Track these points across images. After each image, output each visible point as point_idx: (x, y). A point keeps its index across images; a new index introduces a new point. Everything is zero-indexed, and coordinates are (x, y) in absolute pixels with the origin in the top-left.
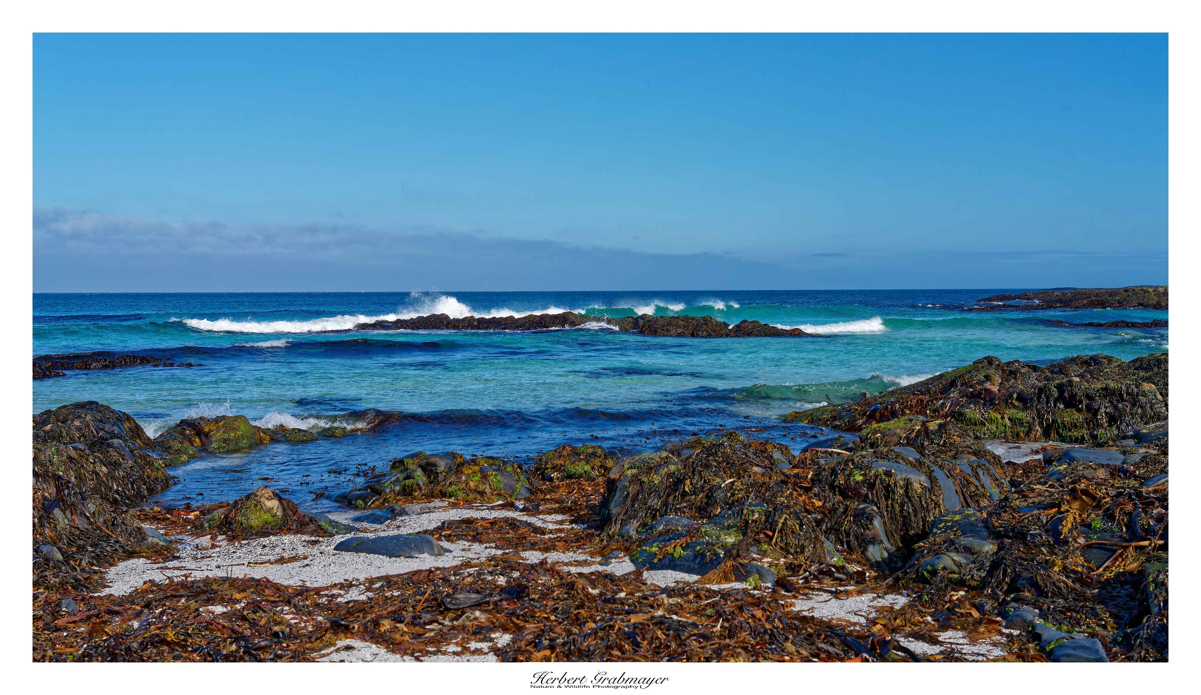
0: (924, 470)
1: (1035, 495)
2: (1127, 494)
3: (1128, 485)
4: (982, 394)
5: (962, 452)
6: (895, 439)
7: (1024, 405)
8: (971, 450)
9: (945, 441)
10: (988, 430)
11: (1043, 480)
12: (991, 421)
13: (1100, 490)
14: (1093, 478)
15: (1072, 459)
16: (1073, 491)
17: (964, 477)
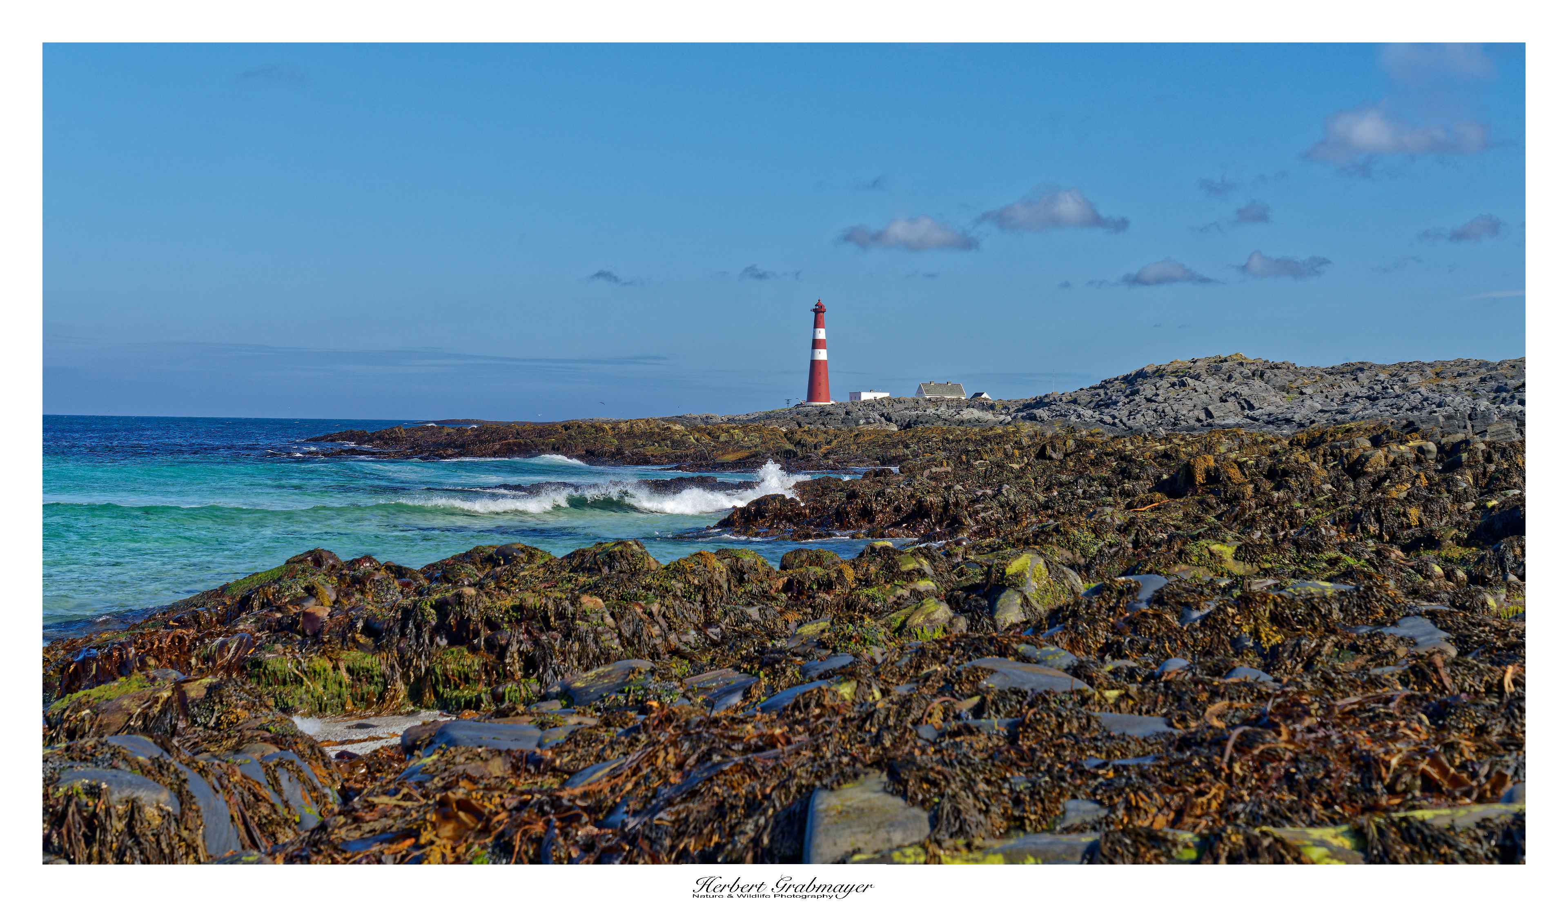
0: (168, 781)
1: (376, 815)
2: (536, 803)
3: (542, 786)
4: (298, 623)
5: (252, 739)
6: (120, 719)
7: (375, 642)
8: (268, 735)
9: (218, 718)
10: (307, 692)
11: (392, 786)
12: (314, 674)
13: (490, 800)
14: (482, 778)
15: (452, 742)
16: (443, 803)
17: (249, 789)
